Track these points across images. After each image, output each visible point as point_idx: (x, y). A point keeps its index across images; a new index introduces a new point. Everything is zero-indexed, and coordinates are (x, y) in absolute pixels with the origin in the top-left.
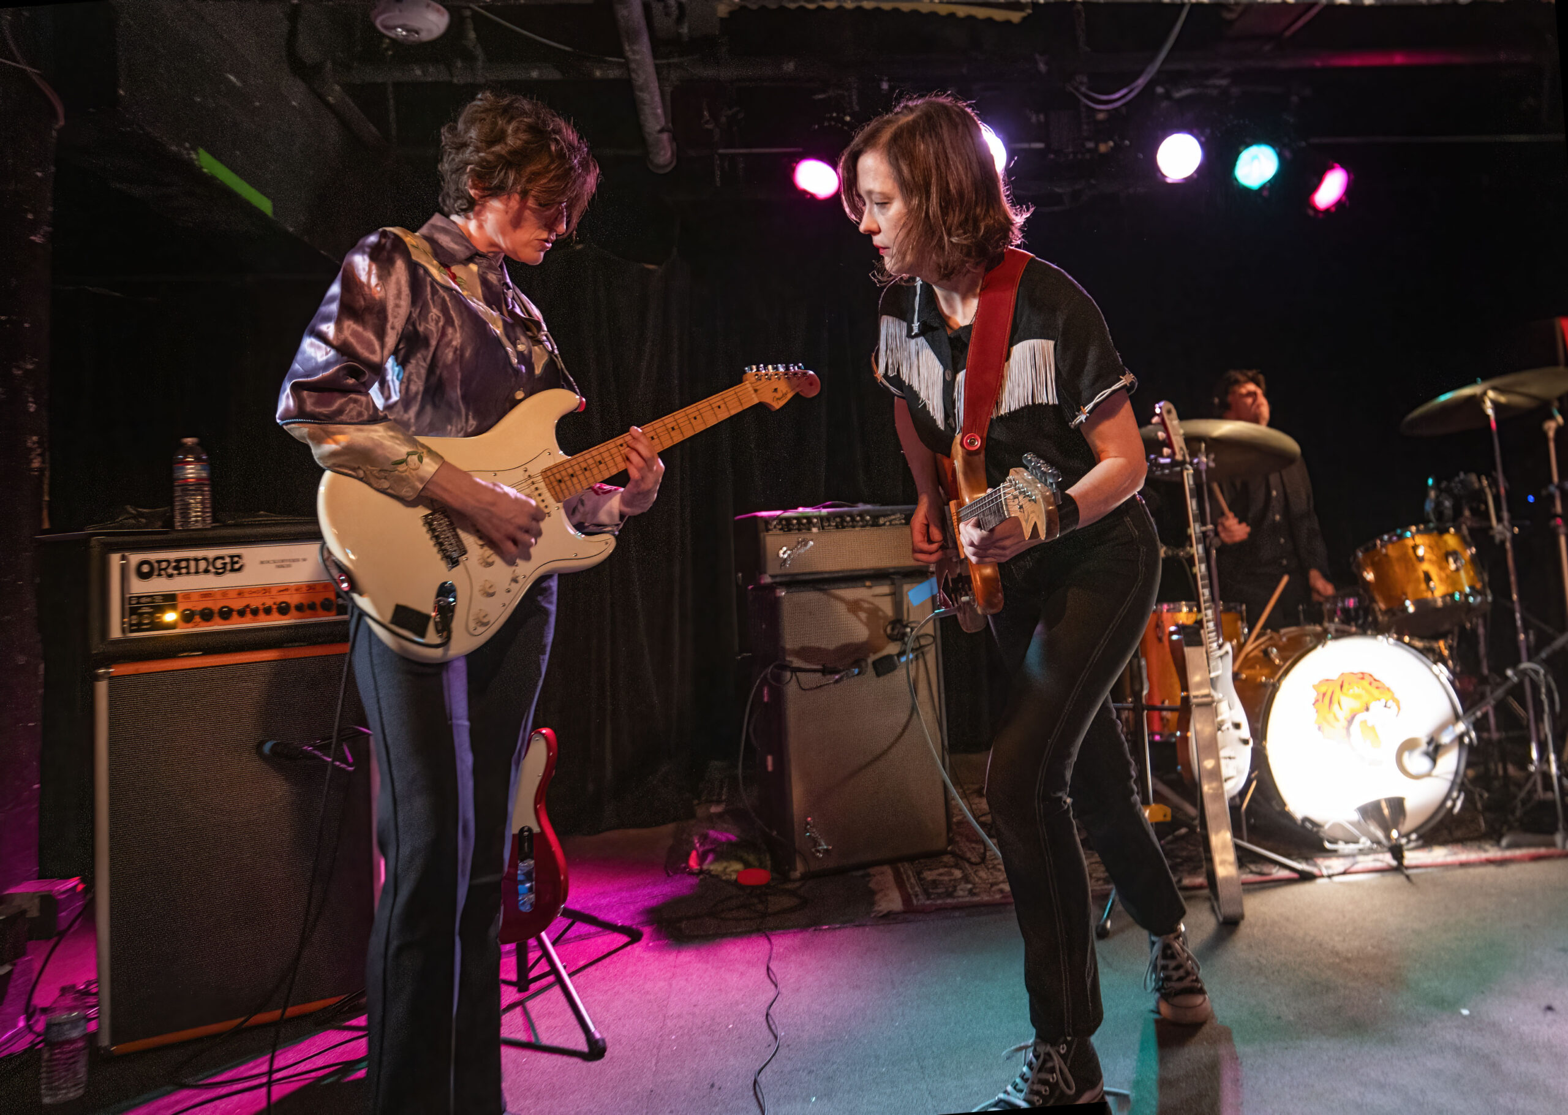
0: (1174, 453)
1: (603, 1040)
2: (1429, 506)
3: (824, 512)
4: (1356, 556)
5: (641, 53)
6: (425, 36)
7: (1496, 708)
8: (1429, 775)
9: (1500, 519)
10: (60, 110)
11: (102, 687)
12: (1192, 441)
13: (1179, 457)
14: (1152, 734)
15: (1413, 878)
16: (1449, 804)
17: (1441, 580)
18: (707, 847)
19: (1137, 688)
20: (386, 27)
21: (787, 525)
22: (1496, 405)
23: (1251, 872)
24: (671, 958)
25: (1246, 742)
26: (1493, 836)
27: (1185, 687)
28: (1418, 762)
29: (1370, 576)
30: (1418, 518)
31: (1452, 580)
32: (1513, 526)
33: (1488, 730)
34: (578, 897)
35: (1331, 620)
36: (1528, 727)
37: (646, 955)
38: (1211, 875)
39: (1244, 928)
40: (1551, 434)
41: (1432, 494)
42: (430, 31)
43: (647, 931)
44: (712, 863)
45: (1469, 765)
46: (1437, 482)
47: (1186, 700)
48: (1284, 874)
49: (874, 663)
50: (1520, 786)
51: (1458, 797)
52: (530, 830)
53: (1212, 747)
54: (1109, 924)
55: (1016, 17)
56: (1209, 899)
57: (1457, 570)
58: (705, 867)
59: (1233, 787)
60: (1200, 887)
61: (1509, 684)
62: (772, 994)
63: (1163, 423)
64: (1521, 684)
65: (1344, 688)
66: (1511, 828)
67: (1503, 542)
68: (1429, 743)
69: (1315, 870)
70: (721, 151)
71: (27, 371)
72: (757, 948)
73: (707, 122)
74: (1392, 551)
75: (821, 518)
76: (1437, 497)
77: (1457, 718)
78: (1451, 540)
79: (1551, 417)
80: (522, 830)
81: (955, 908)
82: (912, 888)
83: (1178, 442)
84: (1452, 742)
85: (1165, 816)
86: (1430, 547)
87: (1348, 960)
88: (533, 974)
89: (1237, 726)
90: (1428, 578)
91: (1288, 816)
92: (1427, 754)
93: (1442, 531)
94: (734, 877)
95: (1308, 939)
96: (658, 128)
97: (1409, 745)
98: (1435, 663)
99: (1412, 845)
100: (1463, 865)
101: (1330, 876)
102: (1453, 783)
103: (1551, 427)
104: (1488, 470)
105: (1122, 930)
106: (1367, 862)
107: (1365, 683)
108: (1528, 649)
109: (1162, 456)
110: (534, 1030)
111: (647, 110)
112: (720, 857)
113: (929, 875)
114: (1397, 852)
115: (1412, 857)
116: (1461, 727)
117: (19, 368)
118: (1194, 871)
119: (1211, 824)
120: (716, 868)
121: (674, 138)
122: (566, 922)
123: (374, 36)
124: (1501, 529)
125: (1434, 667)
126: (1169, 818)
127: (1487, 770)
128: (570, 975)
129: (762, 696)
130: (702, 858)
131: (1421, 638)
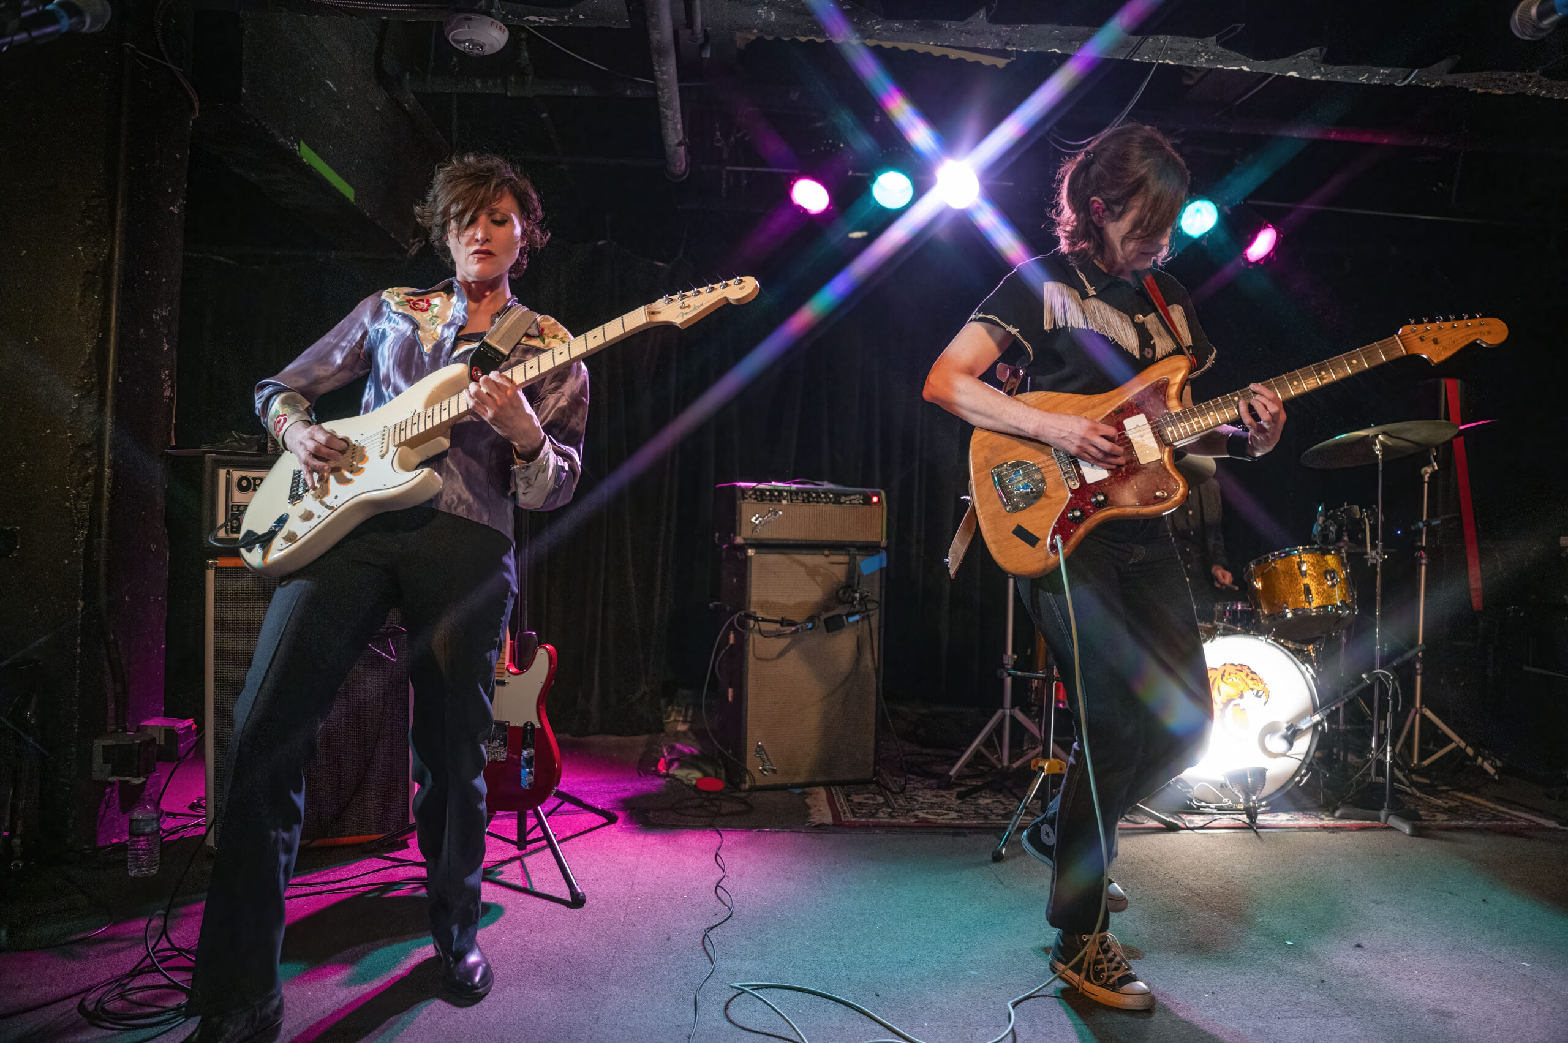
1: (584, 894)
2: (1316, 530)
3: (794, 487)
4: (1249, 566)
5: (668, 71)
6: (488, 50)
7: (1345, 705)
8: (1284, 755)
9: (1374, 546)
10: (197, 104)
11: (211, 574)
14: (1058, 702)
15: (1260, 834)
16: (1298, 779)
17: (1319, 592)
18: (673, 757)
20: (458, 42)
21: (760, 496)
22: (1384, 447)
23: (1127, 820)
24: (640, 839)
26: (1328, 808)
28: (1277, 744)
29: (1259, 585)
30: (1304, 539)
31: (1327, 595)
32: (1384, 555)
33: (1337, 723)
34: (568, 783)
35: (1221, 620)
36: (1371, 723)
37: (620, 834)
41: (1321, 519)
42: (492, 45)
43: (621, 816)
44: (676, 769)
45: (1318, 748)
46: (1326, 509)
48: (1154, 824)
49: (826, 620)
50: (1357, 769)
51: (1305, 775)
52: (532, 725)
54: (1004, 851)
55: (1001, 63)
57: (1333, 586)
58: (671, 772)
61: (1363, 685)
62: (720, 876)
64: (1371, 687)
65: (1224, 679)
66: (1345, 803)
67: (1374, 566)
68: (1288, 729)
69: (1180, 823)
70: (728, 168)
71: (162, 317)
72: (710, 840)
73: (719, 141)
74: (1279, 565)
75: (790, 492)
76: (1324, 522)
77: (1315, 709)
78: (1331, 560)
79: (1428, 463)
80: (526, 724)
81: (876, 826)
82: (842, 807)
84: (1307, 729)
85: (1061, 769)
86: (1312, 564)
87: (1198, 895)
88: (529, 837)
90: (1308, 591)
92: (1285, 737)
93: (1325, 552)
94: (694, 782)
95: (1168, 876)
96: (677, 141)
97: (1271, 729)
98: (1304, 662)
99: (1262, 809)
100: (1302, 829)
101: (1192, 829)
102: (1303, 762)
103: (1426, 472)
104: (1367, 503)
106: (1226, 820)
107: (1243, 675)
110: (529, 879)
111: (670, 125)
112: (682, 766)
113: (856, 799)
114: (1252, 813)
115: (1261, 819)
116: (1317, 717)
117: (157, 314)
120: (681, 773)
121: (689, 150)
122: (557, 802)
123: (446, 50)
124: (1375, 556)
125: (1303, 668)
127: (1332, 754)
128: (559, 842)
129: (728, 639)
130: (669, 764)
131: (1295, 641)
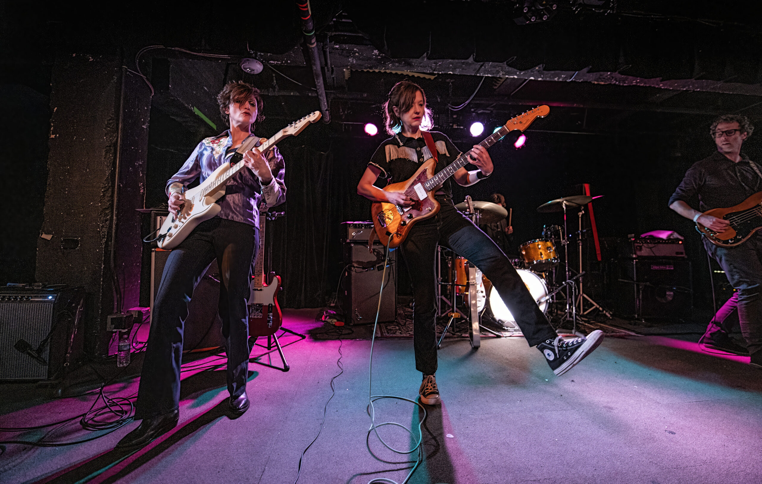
0: (470, 211)
1: (289, 367)
2: (543, 234)
3: (366, 223)
4: (520, 247)
6: (256, 72)
7: (556, 294)
9: (564, 239)
10: (153, 90)
11: (153, 255)
12: (476, 209)
13: (472, 212)
14: (456, 293)
17: (545, 255)
18: (327, 315)
19: (453, 279)
20: (245, 69)
21: (355, 226)
22: (566, 205)
23: (484, 334)
24: (313, 345)
25: (484, 297)
27: (468, 279)
29: (524, 253)
30: (540, 237)
31: (548, 255)
32: (568, 242)
33: (554, 299)
36: (567, 299)
37: (306, 343)
38: (471, 335)
39: (479, 349)
40: (580, 216)
42: (257, 70)
43: (307, 336)
44: (328, 319)
45: (548, 308)
46: (546, 227)
47: (468, 283)
48: (492, 335)
49: (378, 267)
50: (562, 316)
52: (271, 305)
53: (475, 297)
54: (440, 345)
55: (432, 77)
56: (470, 341)
57: (550, 252)
58: (326, 320)
59: (480, 309)
60: (467, 337)
61: (563, 286)
62: (340, 357)
63: (468, 202)
64: (566, 287)
67: (564, 245)
69: (501, 335)
70: (345, 122)
71: (139, 164)
72: (337, 344)
73: (341, 113)
74: (531, 246)
75: (365, 225)
76: (546, 231)
77: (546, 295)
78: (549, 244)
79: (581, 211)
80: (269, 305)
81: (396, 337)
82: (384, 330)
83: (472, 208)
84: (544, 301)
86: (543, 245)
87: (511, 362)
88: (271, 346)
89: (482, 292)
90: (541, 254)
91: (494, 319)
93: (547, 241)
94: (334, 323)
96: (325, 109)
98: (541, 278)
101: (506, 337)
103: (580, 214)
104: (561, 225)
105: (443, 348)
106: (516, 334)
108: (569, 276)
109: (467, 212)
110: (270, 361)
111: (322, 103)
112: (331, 318)
113: (389, 328)
116: (547, 297)
117: (137, 163)
118: (466, 333)
119: (473, 320)
120: (329, 320)
121: (330, 113)
122: (282, 332)
123: (240, 70)
124: (564, 242)
125: (541, 280)
126: (460, 317)
127: (552, 310)
128: (281, 348)
129: (345, 274)
130: (326, 317)
131: (538, 272)
